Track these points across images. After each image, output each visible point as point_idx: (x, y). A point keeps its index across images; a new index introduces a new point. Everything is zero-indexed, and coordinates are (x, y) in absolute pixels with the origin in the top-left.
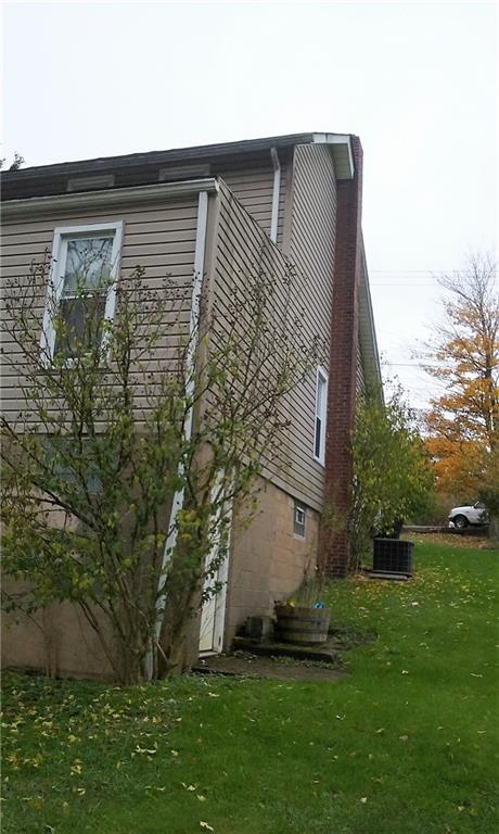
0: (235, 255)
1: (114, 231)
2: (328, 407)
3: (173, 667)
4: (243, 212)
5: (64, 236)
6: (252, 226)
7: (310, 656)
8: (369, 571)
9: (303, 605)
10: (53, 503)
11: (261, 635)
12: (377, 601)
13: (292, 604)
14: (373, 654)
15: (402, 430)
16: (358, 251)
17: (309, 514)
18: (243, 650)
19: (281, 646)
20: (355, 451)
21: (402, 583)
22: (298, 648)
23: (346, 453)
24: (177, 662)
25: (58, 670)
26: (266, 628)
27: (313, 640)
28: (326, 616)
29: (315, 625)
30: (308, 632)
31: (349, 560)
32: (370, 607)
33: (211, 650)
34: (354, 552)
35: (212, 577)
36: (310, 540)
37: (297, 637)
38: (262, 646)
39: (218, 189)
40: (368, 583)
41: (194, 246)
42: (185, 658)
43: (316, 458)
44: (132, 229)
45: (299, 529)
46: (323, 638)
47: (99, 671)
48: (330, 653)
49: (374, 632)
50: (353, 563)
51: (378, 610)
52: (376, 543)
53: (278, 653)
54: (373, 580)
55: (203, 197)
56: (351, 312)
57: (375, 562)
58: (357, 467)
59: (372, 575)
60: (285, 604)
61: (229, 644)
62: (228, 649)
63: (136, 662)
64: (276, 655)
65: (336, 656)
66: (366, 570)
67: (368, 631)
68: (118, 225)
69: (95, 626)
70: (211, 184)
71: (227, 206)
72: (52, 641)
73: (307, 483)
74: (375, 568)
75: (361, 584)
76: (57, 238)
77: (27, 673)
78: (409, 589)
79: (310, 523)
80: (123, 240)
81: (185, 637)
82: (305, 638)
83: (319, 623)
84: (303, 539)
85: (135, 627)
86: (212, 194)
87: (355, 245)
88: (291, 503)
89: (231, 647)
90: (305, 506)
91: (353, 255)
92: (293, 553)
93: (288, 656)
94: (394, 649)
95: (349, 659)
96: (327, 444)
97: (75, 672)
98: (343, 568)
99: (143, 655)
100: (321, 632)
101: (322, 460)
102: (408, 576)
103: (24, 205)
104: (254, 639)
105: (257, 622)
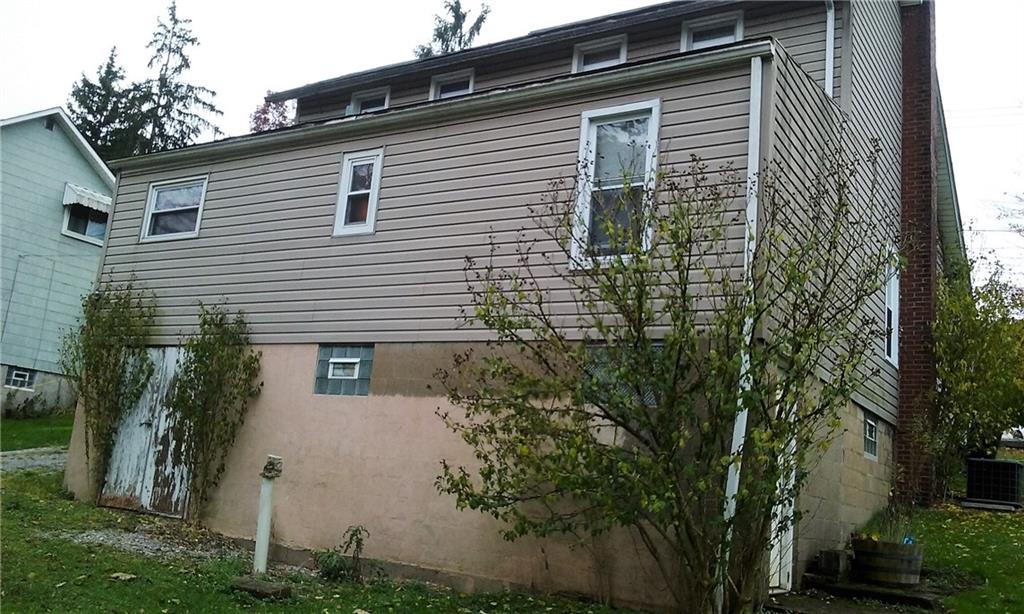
0: (793, 124)
1: (649, 111)
2: (900, 294)
3: (747, 603)
4: (800, 72)
5: (592, 120)
6: (809, 87)
7: (903, 600)
8: (963, 499)
9: (886, 538)
10: (604, 418)
11: (837, 572)
12: (978, 537)
13: (875, 538)
14: (984, 601)
15: (1004, 320)
16: (933, 94)
17: (881, 427)
18: (818, 588)
19: (863, 587)
20: (940, 348)
21: (1009, 516)
22: (888, 591)
23: (928, 351)
24: (750, 598)
25: (612, 599)
26: (843, 564)
27: (903, 581)
28: (919, 554)
29: (905, 564)
30: (896, 571)
31: (934, 486)
32: (970, 544)
33: (778, 587)
34: (939, 474)
35: (790, 505)
36: (883, 460)
37: (882, 577)
38: (839, 585)
39: (774, 52)
40: (962, 514)
41: (748, 120)
42: (757, 594)
43: (887, 357)
44: (670, 105)
45: (870, 446)
46: (915, 579)
47: (658, 602)
48: (929, 597)
49: (979, 575)
50: (940, 487)
51: (981, 548)
52: (970, 464)
53: (861, 595)
54: (967, 511)
55: (756, 63)
56: (927, 172)
57: (970, 488)
58: (942, 368)
59: (966, 504)
60: (864, 537)
61: (799, 581)
62: (798, 587)
63: (706, 595)
64: (860, 598)
65: (936, 601)
66: (956, 497)
67: (971, 574)
68: (654, 103)
69: (654, 552)
70: (766, 48)
71: (783, 69)
72: (603, 565)
73: (878, 391)
74: (970, 494)
75: (952, 515)
76: (585, 123)
77: (580, 599)
78: (1019, 523)
79: (883, 439)
80: (661, 119)
81: (759, 570)
82: (892, 579)
83: (910, 562)
84: (875, 459)
85: (702, 557)
86: (767, 59)
87: (930, 87)
88: (861, 415)
89: (801, 585)
90: (876, 418)
91: (927, 100)
92: (864, 475)
93: (874, 598)
94: (1011, 597)
95: (953, 606)
96: (900, 340)
97: (630, 602)
98: (927, 495)
99: (712, 587)
100: (914, 573)
101: (894, 360)
102: (1017, 507)
103: (548, 89)
104: (829, 577)
105: (832, 557)
